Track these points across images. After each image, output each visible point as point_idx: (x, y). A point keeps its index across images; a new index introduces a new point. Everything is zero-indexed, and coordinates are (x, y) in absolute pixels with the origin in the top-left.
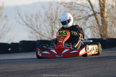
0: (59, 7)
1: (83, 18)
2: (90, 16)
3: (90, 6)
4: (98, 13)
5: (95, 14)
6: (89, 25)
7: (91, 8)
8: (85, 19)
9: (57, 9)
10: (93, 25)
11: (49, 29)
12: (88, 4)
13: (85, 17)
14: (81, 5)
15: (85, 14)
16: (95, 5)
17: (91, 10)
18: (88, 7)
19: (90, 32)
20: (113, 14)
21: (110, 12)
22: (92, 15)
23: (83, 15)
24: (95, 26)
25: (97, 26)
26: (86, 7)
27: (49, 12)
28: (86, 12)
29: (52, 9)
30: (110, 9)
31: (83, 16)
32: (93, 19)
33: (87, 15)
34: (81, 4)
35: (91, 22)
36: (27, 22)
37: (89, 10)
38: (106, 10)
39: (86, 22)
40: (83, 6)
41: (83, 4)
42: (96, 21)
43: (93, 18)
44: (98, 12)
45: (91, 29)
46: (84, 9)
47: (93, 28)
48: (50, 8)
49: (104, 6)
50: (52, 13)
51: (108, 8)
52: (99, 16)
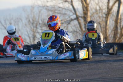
0: (41, 10)
1: (65, 22)
2: (72, 20)
3: (72, 9)
4: (81, 17)
5: (77, 18)
6: (71, 30)
7: (73, 11)
8: (67, 23)
9: (40, 12)
10: (76, 30)
11: (30, 34)
12: (71, 7)
13: (67, 21)
14: (63, 9)
15: (68, 18)
16: (78, 9)
17: (74, 14)
18: (71, 11)
19: (73, 37)
20: (96, 18)
21: (93, 16)
22: (75, 19)
23: (65, 19)
24: (78, 31)
25: (79, 31)
26: (68, 11)
27: (30, 16)
28: (68, 16)
29: (34, 13)
30: (94, 13)
31: (65, 21)
32: (75, 24)
33: (69, 19)
34: (63, 7)
35: (73, 26)
36: (5, 26)
37: (71, 14)
38: (89, 14)
39: (68, 27)
40: (65, 9)
41: (65, 7)
42: (78, 26)
43: (76, 22)
44: (80, 15)
45: (73, 34)
46: (66, 12)
47: (75, 33)
48: (31, 11)
49: (87, 10)
50: (34, 17)
51: (91, 12)
52: (82, 21)
